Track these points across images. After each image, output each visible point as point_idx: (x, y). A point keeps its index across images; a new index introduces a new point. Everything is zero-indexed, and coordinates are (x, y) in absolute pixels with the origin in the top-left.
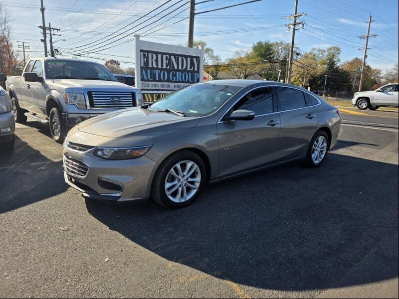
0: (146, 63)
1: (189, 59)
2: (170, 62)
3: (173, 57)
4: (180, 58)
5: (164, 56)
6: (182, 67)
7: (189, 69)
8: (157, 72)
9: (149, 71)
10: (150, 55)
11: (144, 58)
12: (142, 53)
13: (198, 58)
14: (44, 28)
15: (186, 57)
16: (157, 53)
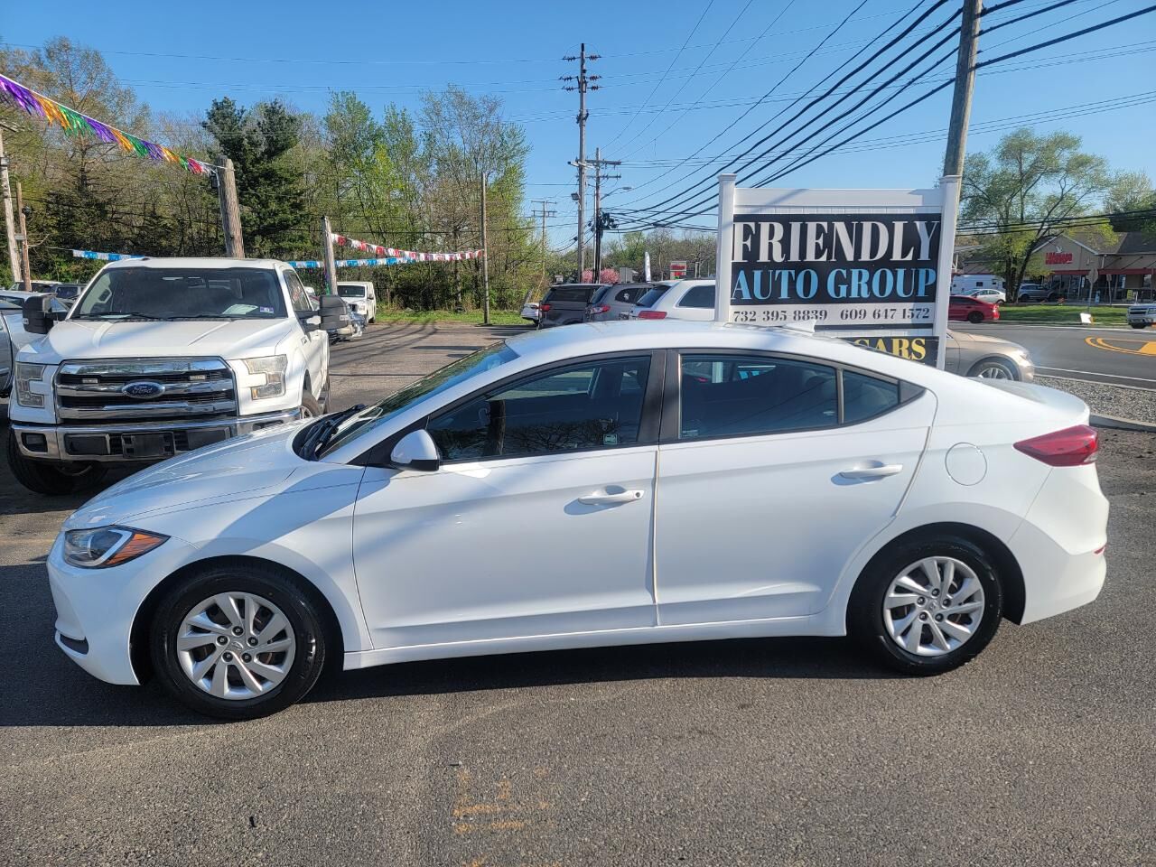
0: (751, 253)
1: (900, 226)
2: (829, 243)
3: (840, 227)
4: (868, 225)
5: (812, 227)
6: (873, 252)
7: (897, 256)
8: (785, 274)
9: (757, 274)
10: (765, 226)
11: (745, 239)
12: (740, 226)
13: (932, 219)
15: (889, 219)
16: (786, 220)
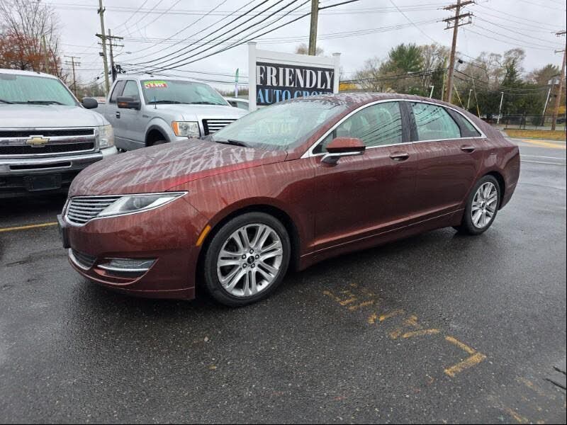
0: (264, 81)
1: (320, 73)
2: (294, 78)
3: (298, 71)
4: (308, 72)
5: (287, 70)
6: (311, 85)
7: (319, 86)
8: (278, 91)
9: (267, 91)
10: (269, 68)
11: (261, 74)
12: (259, 67)
13: (331, 71)
14: (103, 37)
15: (316, 70)
16: (277, 66)
